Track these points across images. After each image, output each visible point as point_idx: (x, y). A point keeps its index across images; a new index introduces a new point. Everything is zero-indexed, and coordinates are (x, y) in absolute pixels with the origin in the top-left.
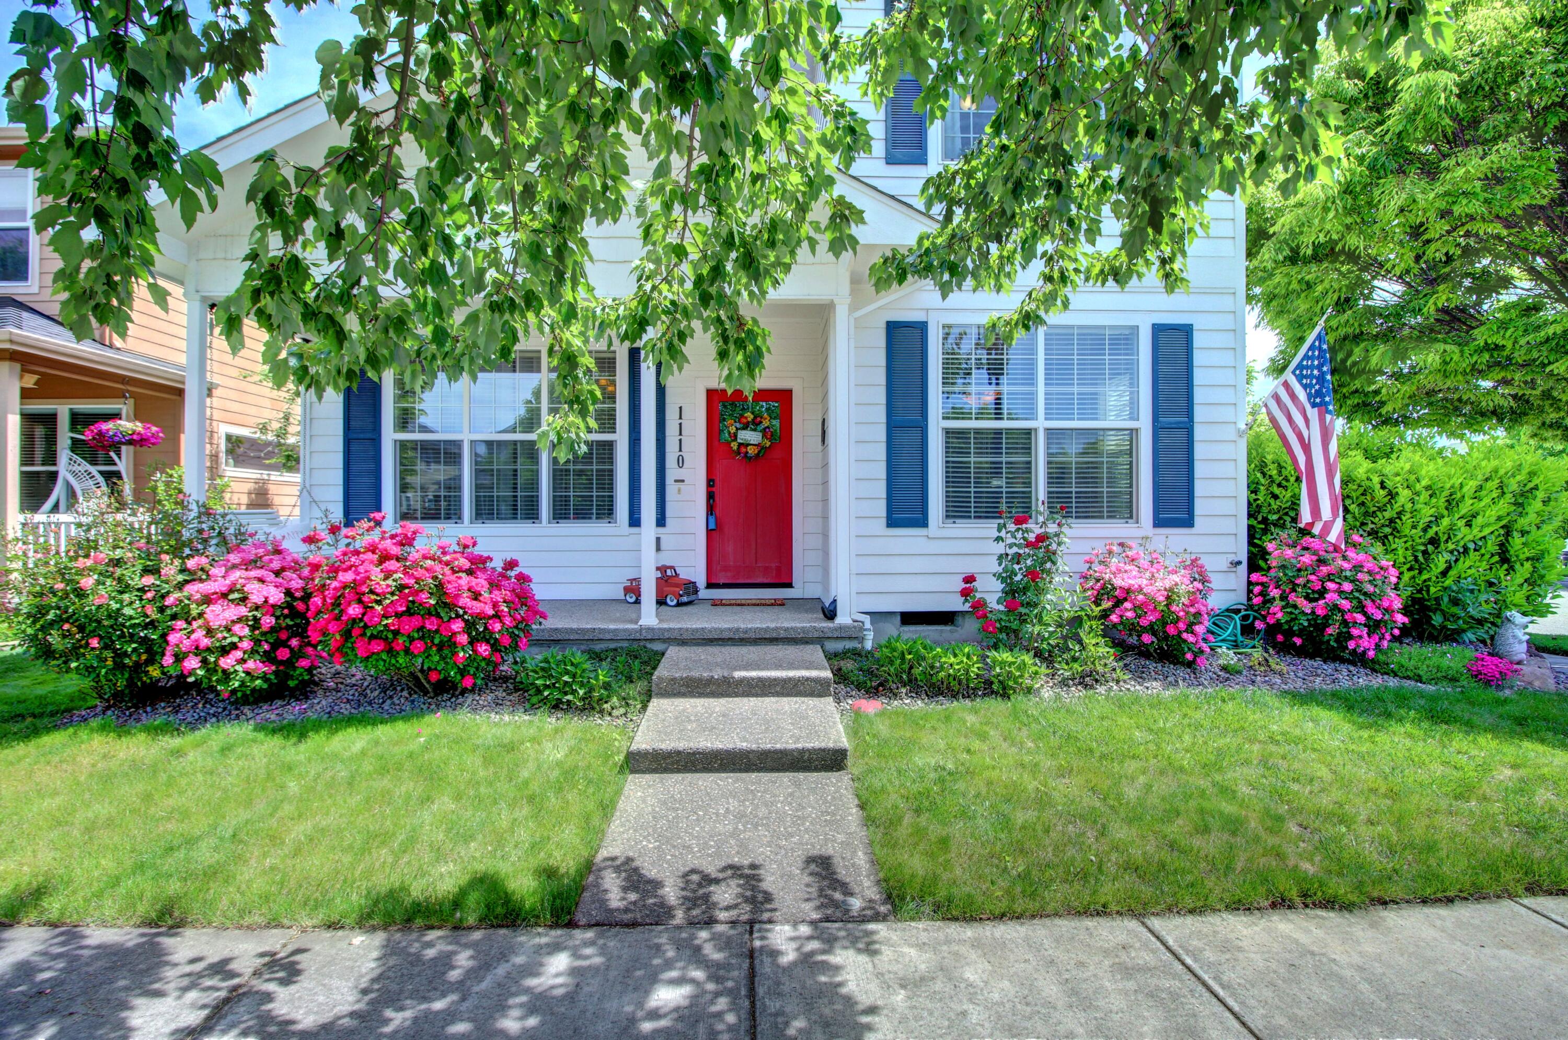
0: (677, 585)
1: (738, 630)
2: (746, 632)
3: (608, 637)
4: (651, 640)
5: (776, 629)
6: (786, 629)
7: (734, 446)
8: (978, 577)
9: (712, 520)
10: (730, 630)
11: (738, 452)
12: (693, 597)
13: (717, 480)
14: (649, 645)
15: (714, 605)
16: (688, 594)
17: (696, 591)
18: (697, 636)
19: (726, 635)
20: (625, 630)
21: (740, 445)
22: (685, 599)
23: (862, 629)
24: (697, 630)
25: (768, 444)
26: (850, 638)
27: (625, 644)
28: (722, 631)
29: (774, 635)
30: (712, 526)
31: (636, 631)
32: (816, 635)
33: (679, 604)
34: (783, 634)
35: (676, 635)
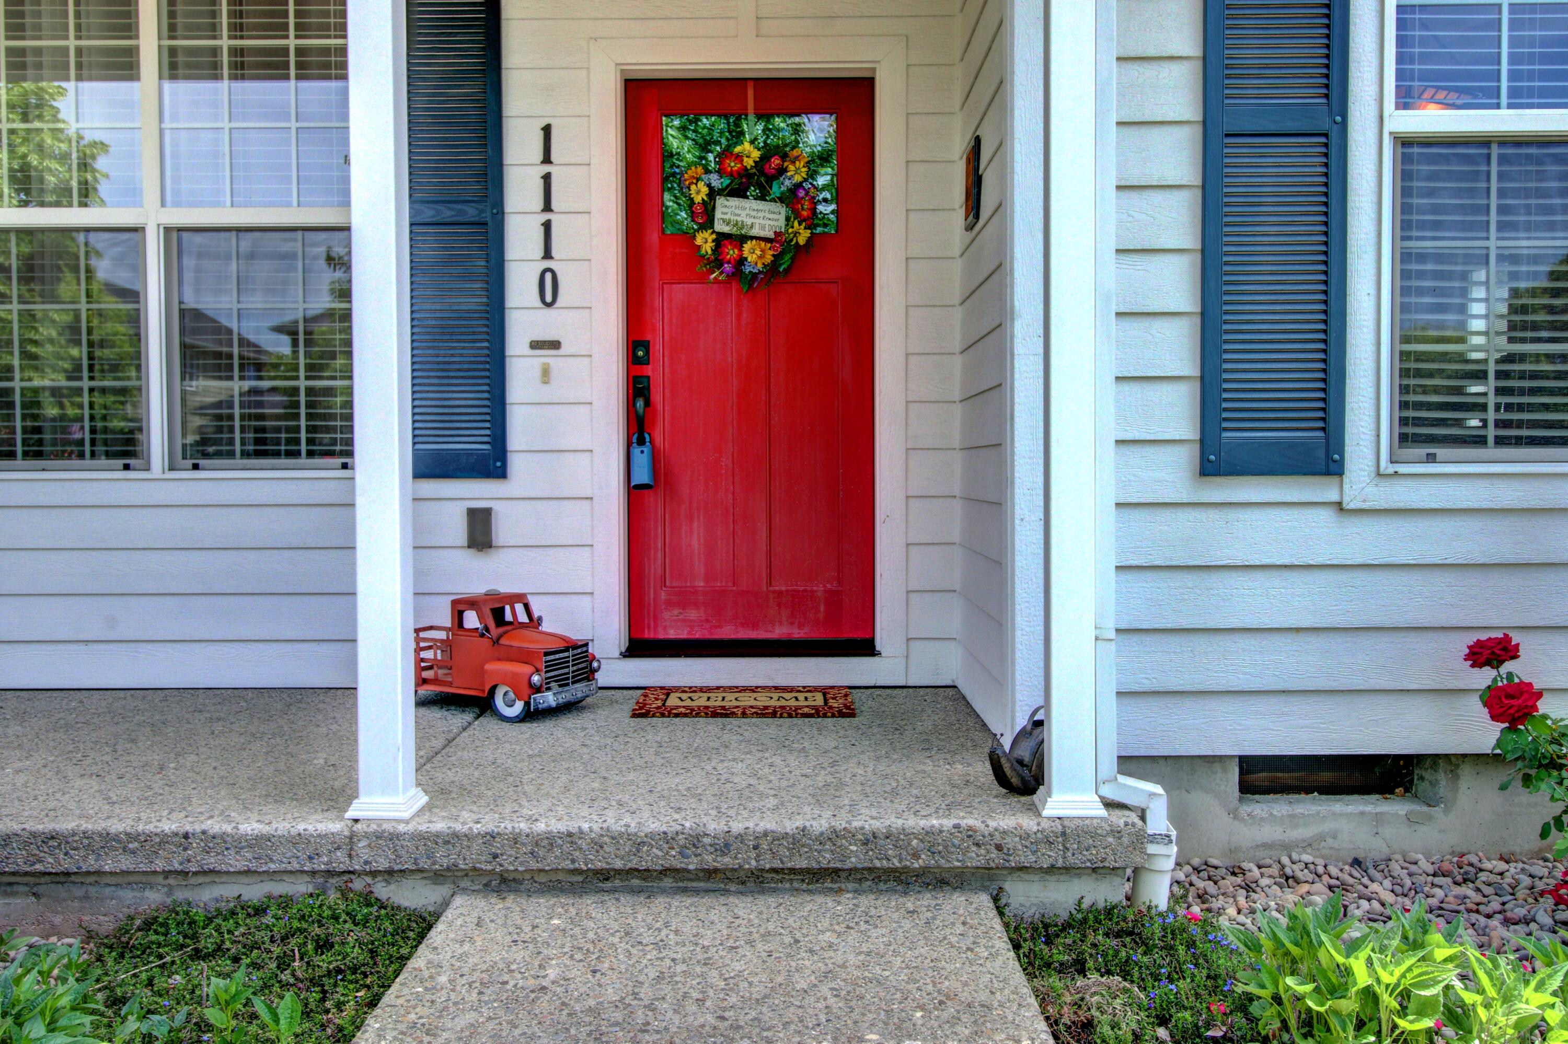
0: (525, 657)
1: (695, 840)
2: (724, 846)
3: (236, 863)
4: (390, 874)
5: (834, 836)
6: (870, 840)
7: (705, 242)
8: (1525, 642)
9: (642, 458)
10: (667, 839)
11: (717, 261)
12: (577, 690)
13: (658, 347)
14: (382, 890)
15: (641, 712)
16: (563, 682)
17: (588, 672)
18: (551, 861)
19: (654, 858)
20: (298, 840)
21: (722, 239)
22: (549, 699)
23: (1141, 839)
24: (550, 841)
25: (803, 237)
26: (1097, 871)
27: (300, 887)
28: (639, 843)
29: (826, 859)
30: (642, 475)
31: (335, 843)
32: (975, 858)
33: (531, 715)
34: (856, 857)
35: (475, 856)
